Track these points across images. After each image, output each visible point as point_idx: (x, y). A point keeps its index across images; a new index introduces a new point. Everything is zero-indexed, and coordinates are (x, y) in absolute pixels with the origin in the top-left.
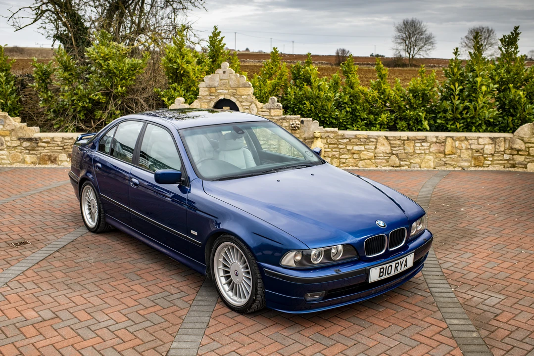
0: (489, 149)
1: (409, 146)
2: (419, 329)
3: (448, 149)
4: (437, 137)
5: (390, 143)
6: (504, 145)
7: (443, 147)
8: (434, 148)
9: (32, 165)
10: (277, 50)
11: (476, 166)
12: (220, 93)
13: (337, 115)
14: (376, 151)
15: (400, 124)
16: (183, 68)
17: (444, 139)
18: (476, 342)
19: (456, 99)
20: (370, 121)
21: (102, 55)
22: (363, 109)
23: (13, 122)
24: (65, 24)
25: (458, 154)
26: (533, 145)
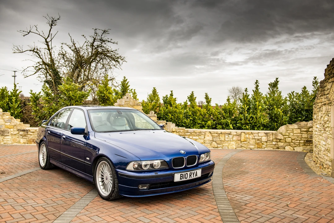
1: (222, 137)
2: (201, 208)
3: (243, 139)
4: (236, 132)
5: (212, 135)
6: (272, 137)
7: (240, 138)
8: (235, 138)
9: (24, 144)
10: (155, 89)
11: (258, 148)
13: (185, 121)
14: (205, 139)
15: (218, 127)
16: (107, 96)
17: (240, 133)
18: (231, 214)
19: (246, 113)
20: (203, 125)
21: (66, 89)
22: (199, 119)
23: (16, 121)
24: (50, 75)
25: (248, 141)
26: (288, 137)
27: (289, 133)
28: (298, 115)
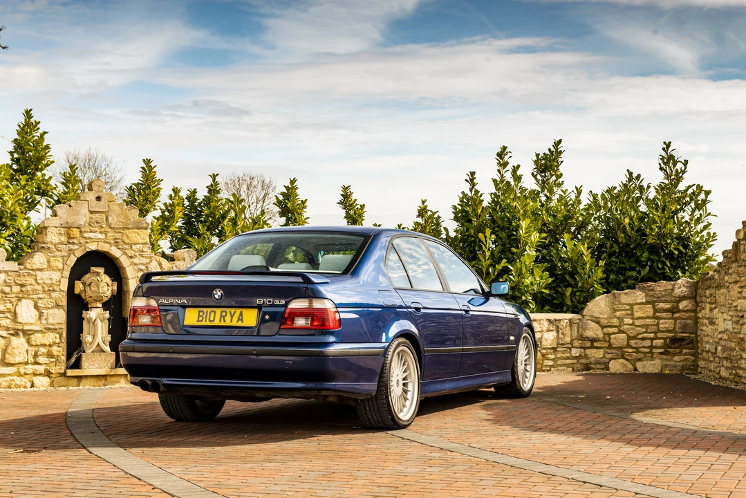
0: (550, 338)
6: (570, 333)
12: (90, 238)
26: (616, 330)
27: (619, 318)
28: (624, 263)
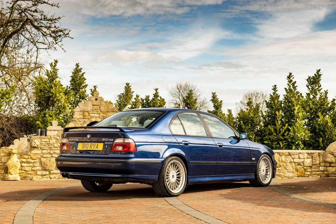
0: (308, 162)
6: (319, 159)
11: (299, 177)
12: (93, 116)
16: (56, 96)
25: (285, 166)
